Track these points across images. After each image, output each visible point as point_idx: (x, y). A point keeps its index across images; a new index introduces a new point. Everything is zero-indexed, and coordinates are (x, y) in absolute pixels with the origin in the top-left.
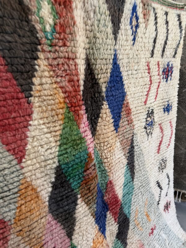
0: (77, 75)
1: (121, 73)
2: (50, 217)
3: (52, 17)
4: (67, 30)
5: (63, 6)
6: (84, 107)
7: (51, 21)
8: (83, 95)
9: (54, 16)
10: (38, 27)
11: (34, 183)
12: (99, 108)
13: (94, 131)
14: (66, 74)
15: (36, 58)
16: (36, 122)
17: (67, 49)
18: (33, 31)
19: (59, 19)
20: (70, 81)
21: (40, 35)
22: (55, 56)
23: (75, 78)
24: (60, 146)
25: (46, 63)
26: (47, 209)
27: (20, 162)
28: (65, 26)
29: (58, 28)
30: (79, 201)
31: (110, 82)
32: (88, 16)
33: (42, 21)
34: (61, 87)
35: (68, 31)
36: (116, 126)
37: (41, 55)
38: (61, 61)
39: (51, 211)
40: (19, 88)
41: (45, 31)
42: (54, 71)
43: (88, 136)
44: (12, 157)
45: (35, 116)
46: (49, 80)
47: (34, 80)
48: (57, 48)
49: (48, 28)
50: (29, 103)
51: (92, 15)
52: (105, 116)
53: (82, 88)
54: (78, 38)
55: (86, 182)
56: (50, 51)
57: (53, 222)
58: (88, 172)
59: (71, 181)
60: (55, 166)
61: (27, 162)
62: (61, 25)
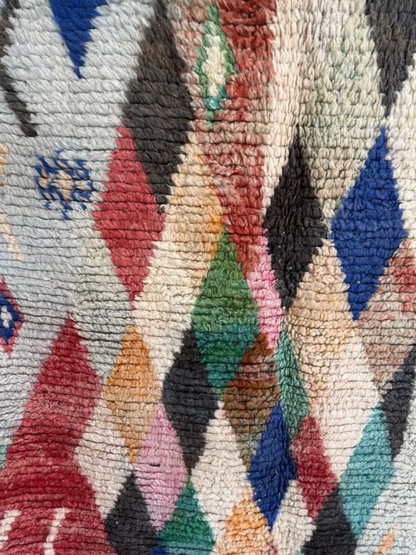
0: (259, 176)
1: (394, 181)
2: (160, 409)
3: (225, 70)
4: (250, 91)
5: (249, 49)
6: (264, 241)
7: (221, 80)
8: (267, 217)
9: (228, 69)
10: (194, 90)
11: (146, 339)
12: (310, 249)
13: (288, 295)
14: (233, 172)
15: (186, 141)
16: (164, 245)
17: (245, 126)
18: (185, 97)
19: (237, 72)
20: (239, 186)
21: (196, 103)
22: (219, 139)
23: (254, 182)
24: (200, 297)
25: (198, 150)
26: (159, 393)
27: (132, 299)
28: (247, 84)
29: (232, 90)
30: (218, 413)
31: (352, 199)
32: (311, 59)
33: (204, 83)
34: (219, 195)
35: (252, 93)
36: (358, 303)
37: (192, 137)
38: (227, 148)
39: (164, 400)
40: (148, 187)
41: (205, 96)
42: (211, 165)
43: (269, 300)
44: (121, 287)
45: (165, 234)
46: (199, 181)
47: (175, 177)
48: (224, 124)
49: (213, 91)
50: (161, 212)
52: (321, 270)
53: (266, 202)
54: (274, 103)
55: (241, 386)
56: (210, 131)
57: (165, 422)
58: (249, 368)
59: (209, 367)
60: (183, 327)
61: (141, 303)
62: (239, 84)
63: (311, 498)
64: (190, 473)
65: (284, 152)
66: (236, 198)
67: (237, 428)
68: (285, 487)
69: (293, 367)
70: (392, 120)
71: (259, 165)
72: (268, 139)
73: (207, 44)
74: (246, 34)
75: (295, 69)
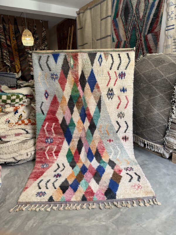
0: (78, 75)
1: (94, 75)
2: (67, 107)
6: (79, 83)
7: (73, 64)
8: (80, 80)
10: (70, 65)
11: (65, 97)
12: (85, 84)
13: (83, 90)
14: (75, 74)
15: (69, 71)
16: (67, 84)
17: (76, 69)
18: (69, 66)
20: (76, 76)
21: (70, 67)
23: (77, 75)
24: (72, 91)
25: (70, 72)
26: (67, 104)
27: (63, 91)
30: (75, 106)
31: (89, 77)
33: (71, 64)
34: (74, 77)
35: (76, 65)
36: (92, 91)
37: (70, 70)
38: (74, 72)
39: (68, 105)
40: (65, 77)
41: (71, 66)
42: (72, 74)
43: (81, 91)
44: (62, 90)
45: (67, 83)
46: (71, 76)
47: (68, 75)
48: (73, 69)
49: (72, 65)
50: (66, 80)
51: (84, 60)
52: (87, 86)
53: (79, 78)
54: (79, 66)
55: (78, 102)
57: (68, 108)
58: (79, 100)
59: (73, 100)
60: (70, 95)
61: (64, 92)
62: (75, 64)
63: (89, 119)
64: (72, 116)
65: (81, 72)
66: (75, 78)
67: (78, 108)
68: (85, 118)
69: (85, 100)
70: (93, 68)
71: (78, 73)
72: (79, 70)
73: (71, 60)
74: (75, 59)
75: (81, 62)
